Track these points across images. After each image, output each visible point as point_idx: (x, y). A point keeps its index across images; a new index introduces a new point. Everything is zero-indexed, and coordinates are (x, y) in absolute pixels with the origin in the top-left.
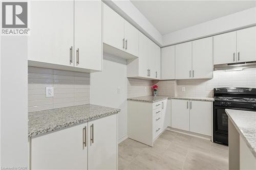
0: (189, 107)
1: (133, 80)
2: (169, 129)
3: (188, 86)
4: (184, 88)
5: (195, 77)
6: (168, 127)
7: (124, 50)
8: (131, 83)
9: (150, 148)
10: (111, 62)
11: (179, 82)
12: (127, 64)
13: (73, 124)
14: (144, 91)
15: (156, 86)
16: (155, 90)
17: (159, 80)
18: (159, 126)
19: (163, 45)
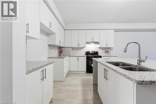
0: (78, 60)
1: (51, 46)
2: (69, 72)
3: (76, 51)
4: (75, 51)
5: (80, 46)
6: (69, 71)
7: (50, 28)
8: (49, 48)
9: (63, 82)
10: (44, 36)
11: (73, 48)
12: (48, 36)
13: (38, 68)
14: (55, 53)
15: (62, 50)
16: (61, 53)
17: (63, 47)
18: (66, 70)
19: (66, 29)
